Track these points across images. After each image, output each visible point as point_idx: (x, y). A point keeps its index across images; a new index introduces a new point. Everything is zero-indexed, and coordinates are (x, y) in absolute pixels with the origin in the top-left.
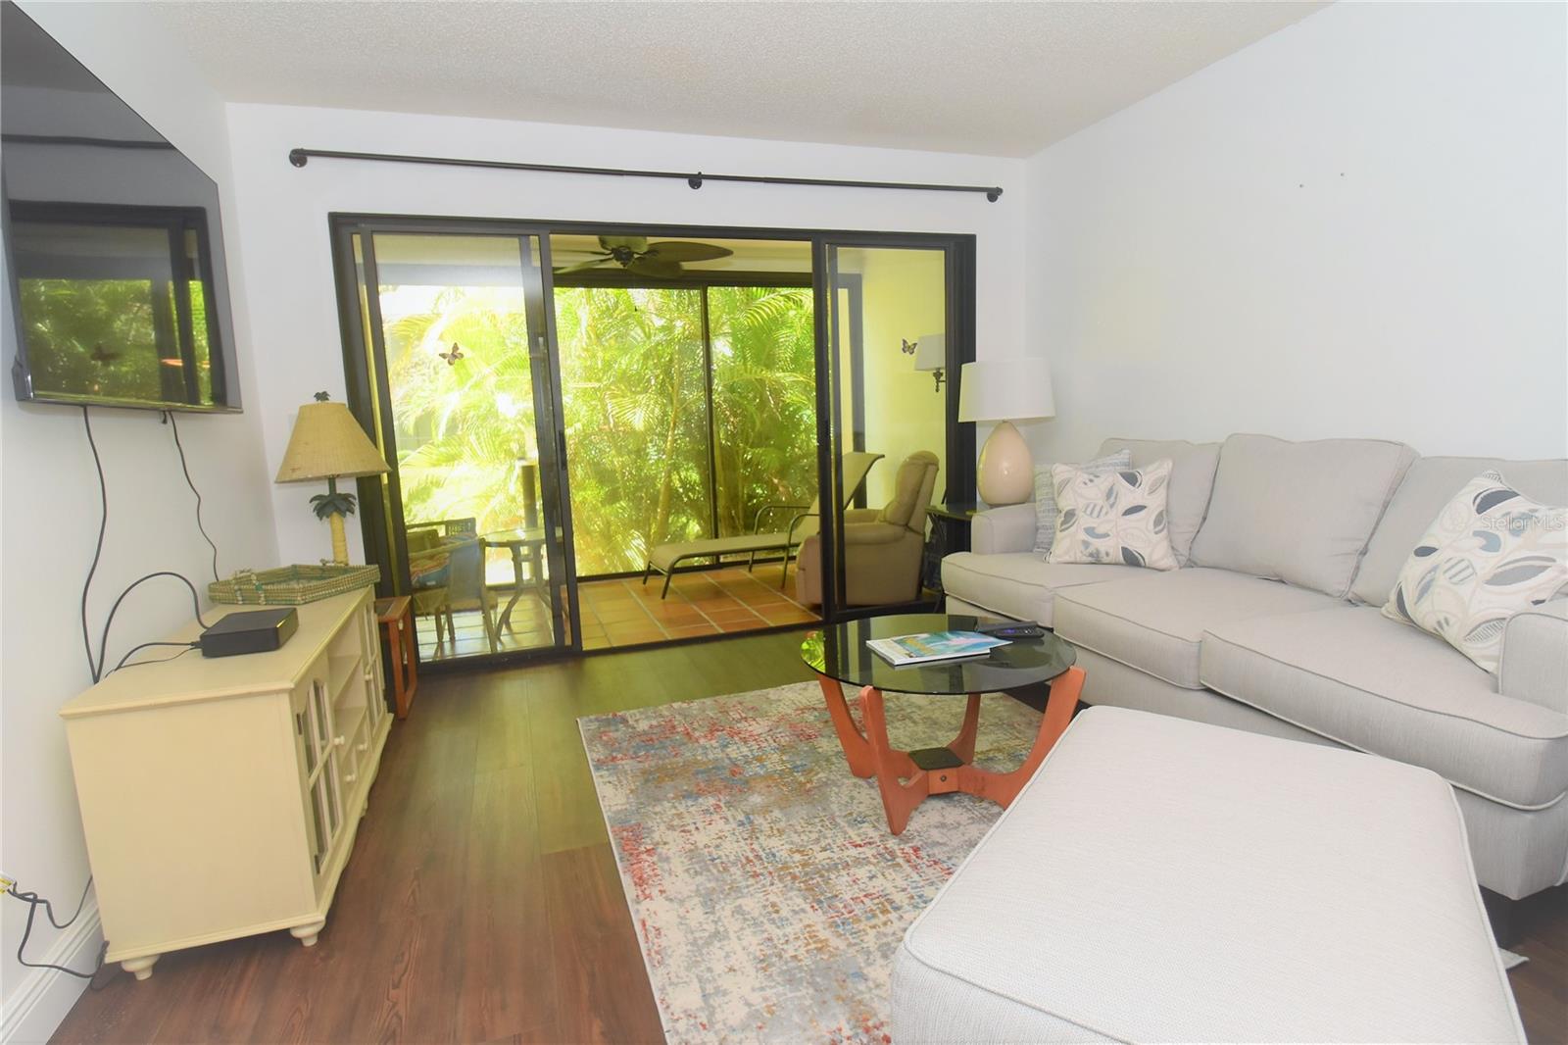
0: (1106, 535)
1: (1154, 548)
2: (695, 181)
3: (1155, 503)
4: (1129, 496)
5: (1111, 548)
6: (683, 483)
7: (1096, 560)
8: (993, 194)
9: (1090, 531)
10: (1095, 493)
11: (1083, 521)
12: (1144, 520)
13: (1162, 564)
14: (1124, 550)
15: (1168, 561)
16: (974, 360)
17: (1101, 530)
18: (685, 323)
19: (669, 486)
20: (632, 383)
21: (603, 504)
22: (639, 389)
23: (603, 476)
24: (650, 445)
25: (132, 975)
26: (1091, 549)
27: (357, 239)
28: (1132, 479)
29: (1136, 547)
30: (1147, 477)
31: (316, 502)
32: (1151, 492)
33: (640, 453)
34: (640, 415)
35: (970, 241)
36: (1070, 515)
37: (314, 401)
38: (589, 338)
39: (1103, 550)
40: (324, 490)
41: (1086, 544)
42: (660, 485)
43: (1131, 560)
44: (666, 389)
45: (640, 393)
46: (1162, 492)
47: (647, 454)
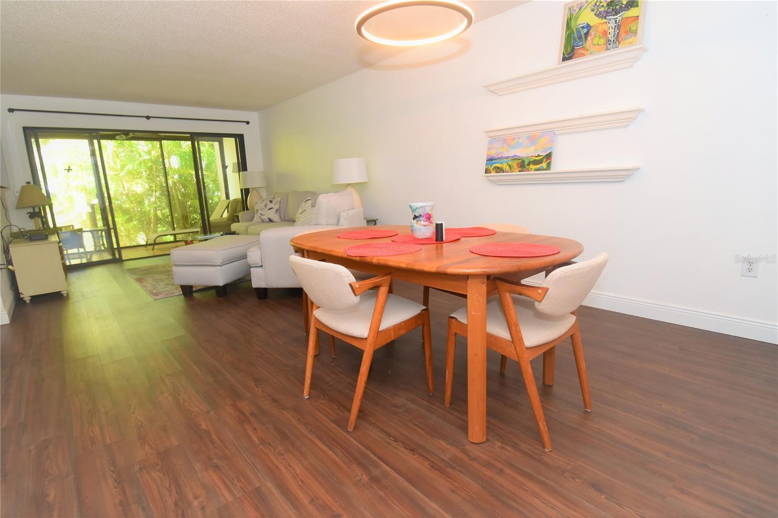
0: (264, 215)
1: (276, 217)
2: (148, 118)
3: (276, 207)
4: (270, 205)
5: (265, 218)
6: (163, 215)
7: (263, 221)
8: (248, 123)
9: (261, 214)
10: (262, 205)
11: (260, 212)
12: (273, 211)
13: (278, 221)
14: (269, 218)
15: (279, 220)
16: (247, 171)
17: (263, 214)
18: (156, 153)
19: (156, 215)
20: (134, 175)
21: (126, 223)
22: (138, 177)
23: (125, 212)
24: (145, 199)
25: (25, 301)
26: (261, 218)
27: (33, 140)
28: (271, 202)
29: (271, 217)
30: (274, 202)
31: (29, 215)
32: (275, 204)
33: (141, 203)
34: (139, 187)
35: (243, 135)
36: (257, 210)
37: (26, 184)
38: (113, 156)
39: (264, 218)
40: (31, 210)
41: (260, 217)
42: (152, 216)
43: (271, 221)
44: (151, 178)
45: (138, 178)
46: (278, 204)
47: (144, 203)
